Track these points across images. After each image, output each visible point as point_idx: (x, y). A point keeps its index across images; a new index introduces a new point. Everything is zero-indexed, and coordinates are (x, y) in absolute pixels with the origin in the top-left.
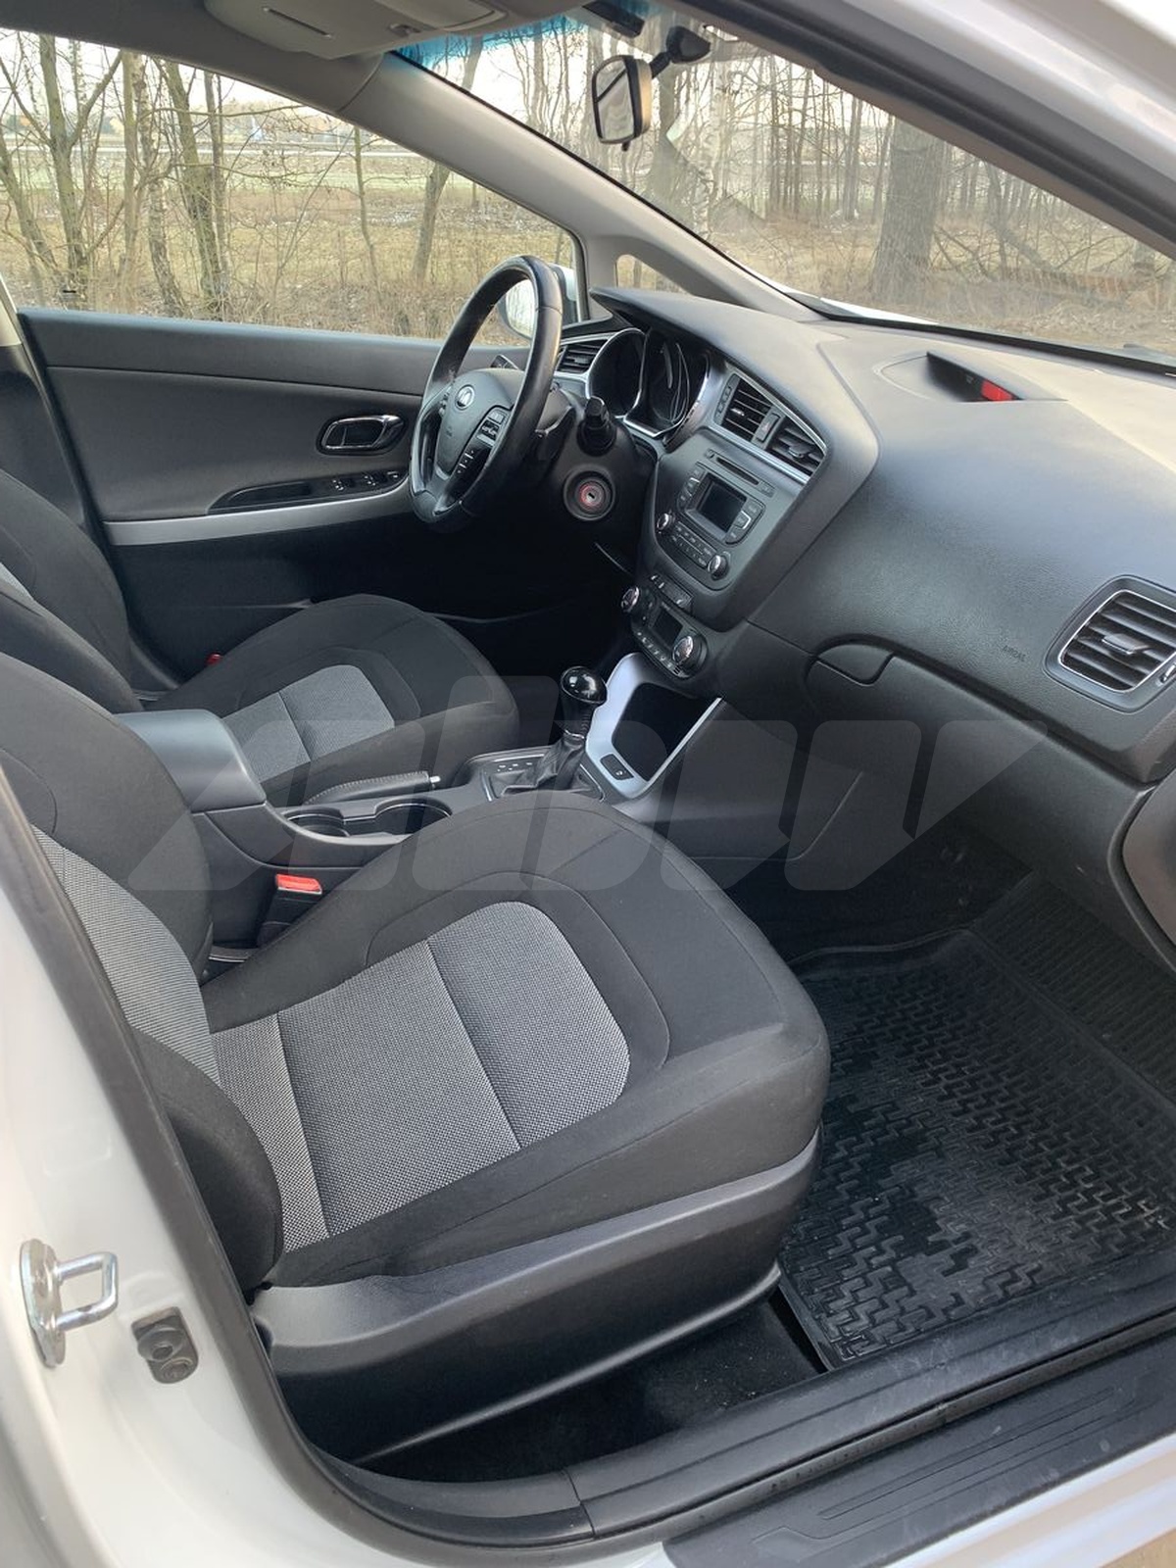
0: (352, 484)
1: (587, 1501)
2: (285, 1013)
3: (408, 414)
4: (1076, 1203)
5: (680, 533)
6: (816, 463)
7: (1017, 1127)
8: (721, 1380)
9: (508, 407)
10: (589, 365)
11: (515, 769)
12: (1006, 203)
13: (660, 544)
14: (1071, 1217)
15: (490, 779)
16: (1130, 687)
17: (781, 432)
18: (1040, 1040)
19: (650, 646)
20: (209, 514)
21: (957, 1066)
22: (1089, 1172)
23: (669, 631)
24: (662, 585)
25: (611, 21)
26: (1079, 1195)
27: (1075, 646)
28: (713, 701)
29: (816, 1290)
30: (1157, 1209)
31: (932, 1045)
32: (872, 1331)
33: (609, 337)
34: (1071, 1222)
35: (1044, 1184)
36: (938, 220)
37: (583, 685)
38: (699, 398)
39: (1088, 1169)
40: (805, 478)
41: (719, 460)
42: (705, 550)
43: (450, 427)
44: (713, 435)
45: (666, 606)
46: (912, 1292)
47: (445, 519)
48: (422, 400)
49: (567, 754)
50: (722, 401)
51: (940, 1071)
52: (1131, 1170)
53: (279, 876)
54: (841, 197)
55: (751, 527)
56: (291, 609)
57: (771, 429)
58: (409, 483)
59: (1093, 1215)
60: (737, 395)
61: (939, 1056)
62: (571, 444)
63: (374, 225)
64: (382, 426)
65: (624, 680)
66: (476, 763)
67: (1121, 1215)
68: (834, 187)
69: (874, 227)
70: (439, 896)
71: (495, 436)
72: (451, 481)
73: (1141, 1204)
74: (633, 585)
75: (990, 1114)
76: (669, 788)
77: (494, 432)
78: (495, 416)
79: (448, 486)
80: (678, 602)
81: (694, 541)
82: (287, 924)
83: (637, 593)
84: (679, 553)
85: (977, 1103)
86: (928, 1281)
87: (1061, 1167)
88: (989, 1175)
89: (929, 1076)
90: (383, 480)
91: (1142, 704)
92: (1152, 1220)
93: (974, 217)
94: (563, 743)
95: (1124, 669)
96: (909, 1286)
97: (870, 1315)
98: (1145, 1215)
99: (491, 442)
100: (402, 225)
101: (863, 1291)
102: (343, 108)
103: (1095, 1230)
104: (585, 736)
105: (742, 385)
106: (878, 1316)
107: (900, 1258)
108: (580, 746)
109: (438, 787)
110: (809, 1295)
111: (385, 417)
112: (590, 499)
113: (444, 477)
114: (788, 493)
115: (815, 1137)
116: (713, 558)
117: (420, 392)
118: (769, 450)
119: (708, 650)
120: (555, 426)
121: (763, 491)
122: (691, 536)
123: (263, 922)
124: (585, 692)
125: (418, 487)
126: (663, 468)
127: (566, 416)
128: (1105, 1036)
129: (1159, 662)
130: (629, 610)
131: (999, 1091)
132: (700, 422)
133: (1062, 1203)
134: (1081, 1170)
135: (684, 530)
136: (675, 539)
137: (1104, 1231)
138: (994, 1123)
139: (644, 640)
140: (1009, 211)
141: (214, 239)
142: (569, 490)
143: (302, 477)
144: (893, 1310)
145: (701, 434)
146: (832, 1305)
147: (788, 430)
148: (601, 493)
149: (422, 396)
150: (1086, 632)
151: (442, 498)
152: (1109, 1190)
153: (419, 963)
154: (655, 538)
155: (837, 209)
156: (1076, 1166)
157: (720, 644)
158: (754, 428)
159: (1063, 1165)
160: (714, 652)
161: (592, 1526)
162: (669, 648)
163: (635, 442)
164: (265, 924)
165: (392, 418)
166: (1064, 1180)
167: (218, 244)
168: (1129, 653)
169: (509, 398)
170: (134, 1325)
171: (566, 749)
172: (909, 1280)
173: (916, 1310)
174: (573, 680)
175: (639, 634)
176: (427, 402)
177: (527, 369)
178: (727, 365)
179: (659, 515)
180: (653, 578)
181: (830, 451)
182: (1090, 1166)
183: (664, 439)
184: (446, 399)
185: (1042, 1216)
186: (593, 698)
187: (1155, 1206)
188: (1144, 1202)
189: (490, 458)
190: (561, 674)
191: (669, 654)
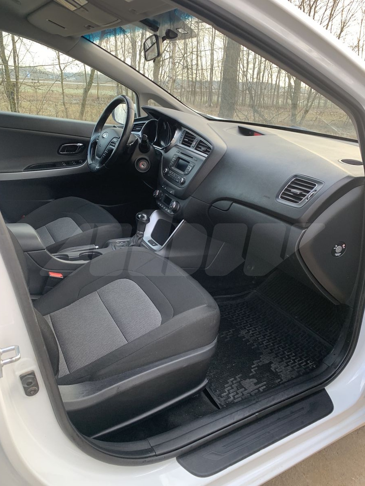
0: (68, 164)
1: (153, 446)
2: (52, 314)
3: (86, 143)
4: (290, 363)
5: (170, 173)
6: (209, 152)
7: (273, 343)
8: (191, 414)
9: (118, 137)
10: (141, 130)
11: (122, 243)
12: (255, 102)
13: (164, 177)
14: (289, 367)
15: (114, 246)
16: (299, 202)
17: (199, 144)
18: (278, 319)
19: (162, 206)
20: (23, 172)
21: (254, 328)
22: (294, 354)
23: (168, 201)
24: (166, 188)
25: (150, 27)
26: (291, 361)
27: (284, 194)
28: (182, 220)
29: (217, 391)
30: (313, 363)
31: (247, 322)
32: (234, 401)
33: (147, 122)
34: (289, 368)
35: (282, 358)
36: (236, 106)
37: (143, 217)
38: (174, 137)
39: (293, 354)
40: (206, 156)
41: (181, 153)
42: (178, 177)
43: (100, 144)
44: (179, 147)
45: (167, 195)
46: (246, 390)
47: (98, 170)
48: (90, 139)
49: (138, 238)
50: (181, 138)
51: (250, 329)
52: (305, 353)
53: (50, 272)
54: (207, 100)
55: (191, 170)
56: (47, 202)
57: (196, 144)
58: (87, 162)
59: (296, 366)
60: (185, 136)
61: (249, 325)
62: (137, 150)
63: (67, 103)
64: (78, 147)
65: (155, 218)
66: (110, 242)
67: (303, 365)
68: (205, 97)
69: (217, 109)
70: (101, 277)
71: (115, 146)
72: (101, 160)
73: (308, 362)
74: (157, 189)
75: (265, 341)
76: (169, 247)
77: (114, 145)
78: (115, 140)
79: (100, 161)
80: (171, 192)
81: (175, 175)
82: (52, 287)
83: (158, 192)
84: (171, 179)
85: (261, 338)
86: (250, 386)
87: (286, 354)
88: (266, 357)
89: (246, 331)
90: (78, 163)
91: (303, 205)
92: (312, 366)
93: (246, 106)
94: (137, 235)
95: (297, 198)
96: (245, 388)
97: (234, 396)
98: (310, 365)
99: (113, 147)
100: (75, 104)
101: (231, 390)
102: (68, 51)
103: (296, 370)
104: (144, 233)
105: (187, 133)
106: (236, 397)
107: (241, 381)
108: (142, 236)
109: (97, 248)
110: (215, 392)
111: (78, 144)
112: (143, 166)
113: (99, 159)
114: (201, 160)
115: (217, 337)
116: (181, 179)
117: (90, 137)
118: (196, 149)
119: (180, 206)
120: (132, 143)
121: (195, 160)
122: (174, 174)
123: (45, 286)
124: (143, 219)
125: (90, 162)
126: (164, 158)
127: (135, 141)
128: (296, 317)
129: (306, 195)
130: (156, 197)
131: (267, 334)
132: (175, 144)
133: (287, 363)
134: (291, 354)
135: (171, 172)
136: (169, 175)
137: (299, 369)
138: (266, 343)
139: (160, 205)
140: (255, 104)
141: (15, 104)
142: (137, 162)
143: (53, 161)
144: (240, 395)
145: (176, 147)
146: (222, 395)
147: (201, 143)
148: (146, 164)
149: (91, 138)
150: (286, 190)
151: (98, 165)
152: (299, 359)
153: (94, 298)
154: (162, 175)
155: (206, 103)
156: (290, 353)
157: (184, 203)
158: (191, 144)
159: (286, 353)
160: (182, 206)
161: (155, 453)
162: (168, 206)
163: (156, 151)
164: (45, 287)
165: (81, 144)
166: (287, 357)
167: (17, 106)
168: (298, 193)
169: (118, 135)
170: (20, 376)
171: (138, 236)
172: (244, 386)
173: (246, 394)
174: (140, 216)
175: (159, 203)
176: (92, 139)
177: (124, 128)
178: (182, 128)
179: (164, 169)
180: (163, 186)
181: (213, 147)
182: (294, 353)
183: (164, 149)
184: (98, 137)
185: (281, 367)
186: (146, 221)
187: (312, 362)
188: (309, 361)
189: (113, 152)
190: (136, 214)
191: (168, 208)
